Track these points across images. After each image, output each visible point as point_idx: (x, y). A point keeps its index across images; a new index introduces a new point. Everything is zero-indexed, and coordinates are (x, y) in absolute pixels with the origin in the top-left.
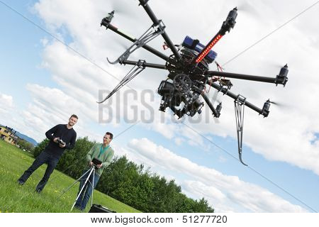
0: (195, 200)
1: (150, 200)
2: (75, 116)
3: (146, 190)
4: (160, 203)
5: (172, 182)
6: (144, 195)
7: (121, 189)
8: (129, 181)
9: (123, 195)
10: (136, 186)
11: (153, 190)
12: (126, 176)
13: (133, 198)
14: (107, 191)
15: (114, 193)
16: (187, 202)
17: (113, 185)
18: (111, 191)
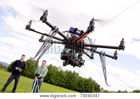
0: (86, 78)
1: (66, 81)
2: (24, 55)
3: (63, 77)
4: (71, 82)
5: (74, 71)
6: (62, 80)
7: (52, 79)
8: (55, 74)
9: (53, 81)
10: (58, 76)
11: (66, 77)
12: (53, 73)
13: (58, 82)
14: (45, 80)
15: (48, 81)
16: (83, 79)
17: (48, 77)
18: (47, 80)
